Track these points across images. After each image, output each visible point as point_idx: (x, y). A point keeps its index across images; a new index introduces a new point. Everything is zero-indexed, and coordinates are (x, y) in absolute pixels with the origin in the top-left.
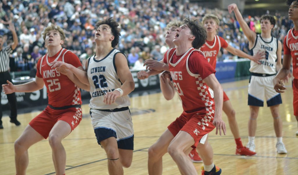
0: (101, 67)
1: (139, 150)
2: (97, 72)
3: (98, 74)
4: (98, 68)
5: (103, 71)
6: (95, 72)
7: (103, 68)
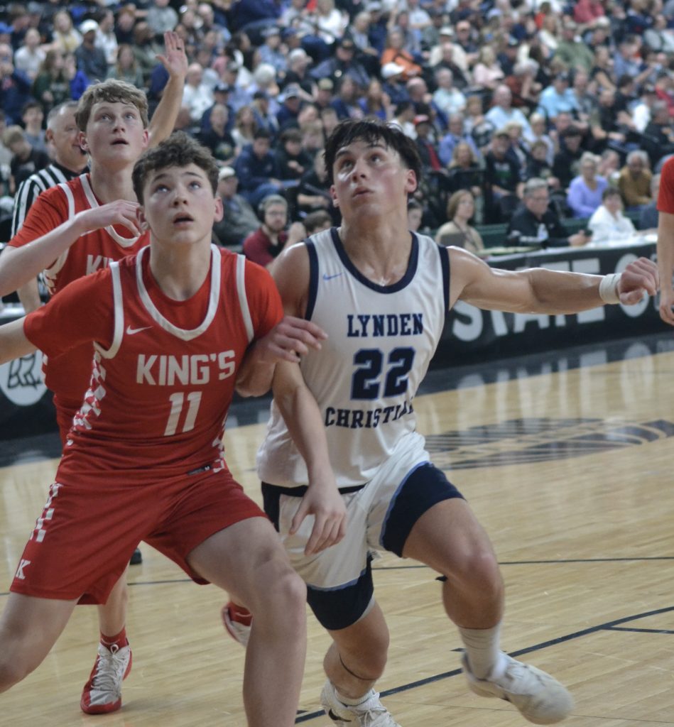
0: (403, 316)
1: (607, 627)
2: (382, 334)
3: (386, 345)
4: (386, 321)
5: (415, 333)
6: (375, 334)
7: (412, 320)
